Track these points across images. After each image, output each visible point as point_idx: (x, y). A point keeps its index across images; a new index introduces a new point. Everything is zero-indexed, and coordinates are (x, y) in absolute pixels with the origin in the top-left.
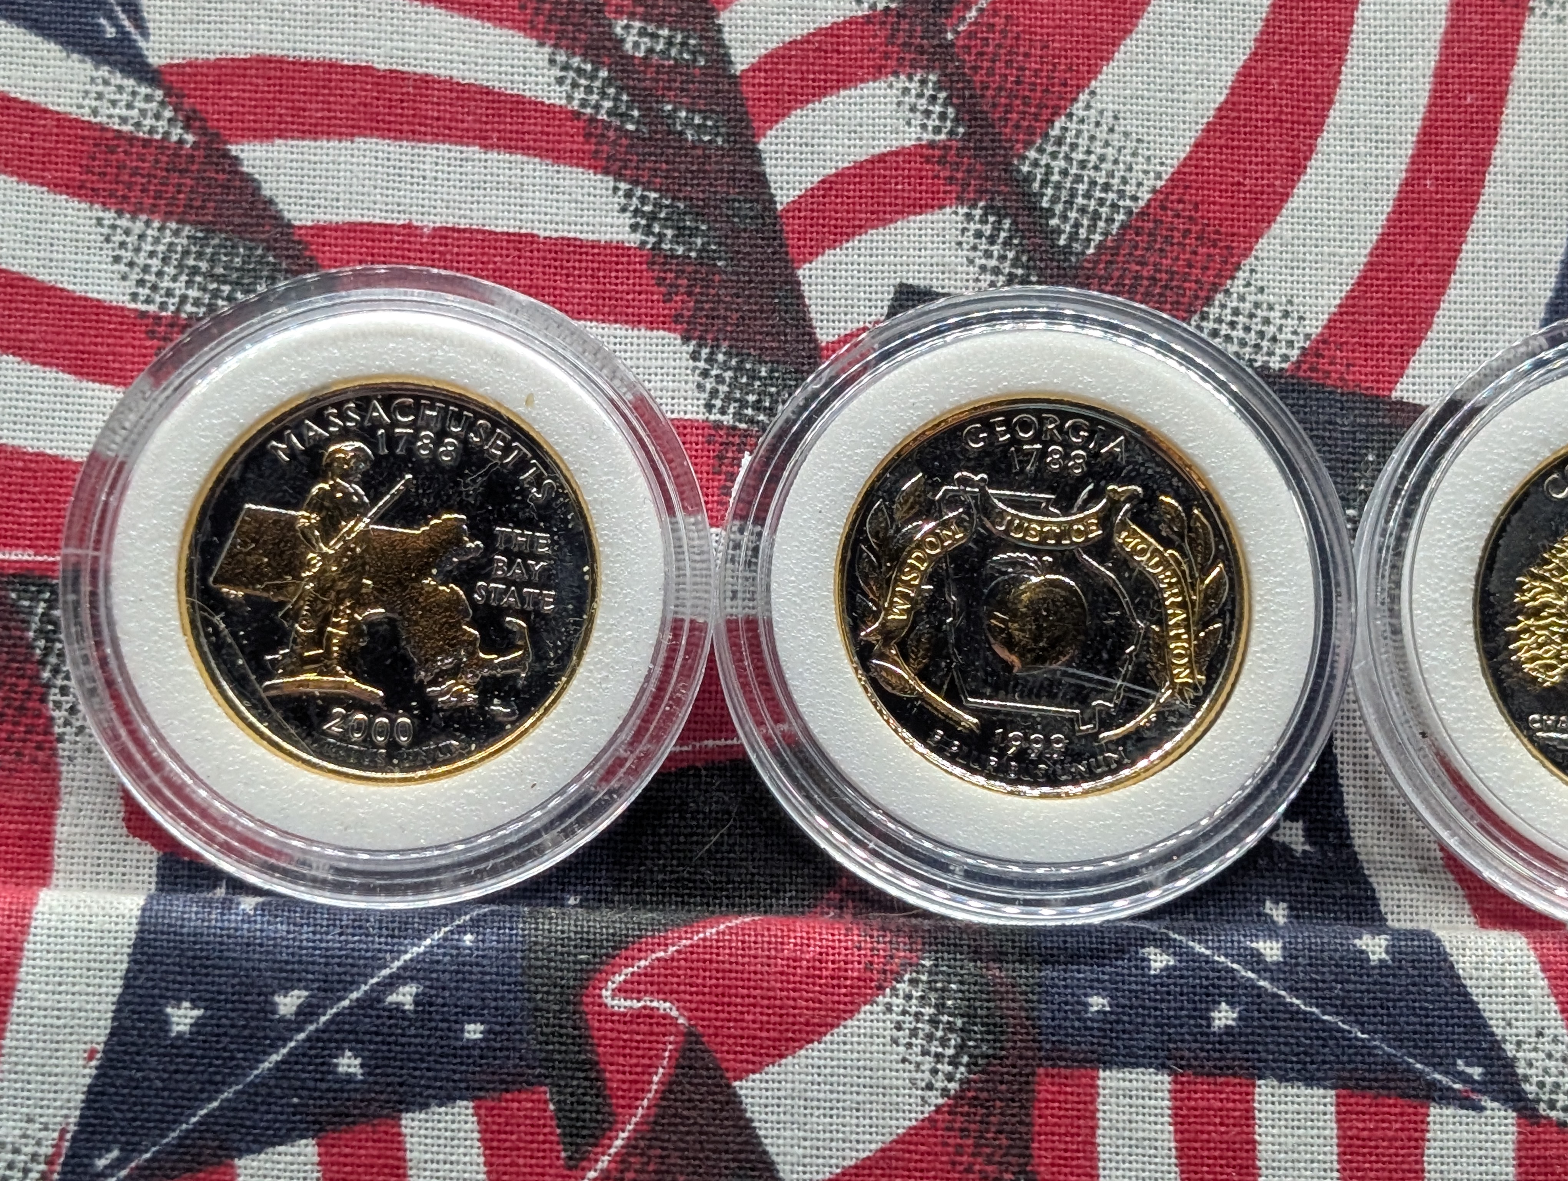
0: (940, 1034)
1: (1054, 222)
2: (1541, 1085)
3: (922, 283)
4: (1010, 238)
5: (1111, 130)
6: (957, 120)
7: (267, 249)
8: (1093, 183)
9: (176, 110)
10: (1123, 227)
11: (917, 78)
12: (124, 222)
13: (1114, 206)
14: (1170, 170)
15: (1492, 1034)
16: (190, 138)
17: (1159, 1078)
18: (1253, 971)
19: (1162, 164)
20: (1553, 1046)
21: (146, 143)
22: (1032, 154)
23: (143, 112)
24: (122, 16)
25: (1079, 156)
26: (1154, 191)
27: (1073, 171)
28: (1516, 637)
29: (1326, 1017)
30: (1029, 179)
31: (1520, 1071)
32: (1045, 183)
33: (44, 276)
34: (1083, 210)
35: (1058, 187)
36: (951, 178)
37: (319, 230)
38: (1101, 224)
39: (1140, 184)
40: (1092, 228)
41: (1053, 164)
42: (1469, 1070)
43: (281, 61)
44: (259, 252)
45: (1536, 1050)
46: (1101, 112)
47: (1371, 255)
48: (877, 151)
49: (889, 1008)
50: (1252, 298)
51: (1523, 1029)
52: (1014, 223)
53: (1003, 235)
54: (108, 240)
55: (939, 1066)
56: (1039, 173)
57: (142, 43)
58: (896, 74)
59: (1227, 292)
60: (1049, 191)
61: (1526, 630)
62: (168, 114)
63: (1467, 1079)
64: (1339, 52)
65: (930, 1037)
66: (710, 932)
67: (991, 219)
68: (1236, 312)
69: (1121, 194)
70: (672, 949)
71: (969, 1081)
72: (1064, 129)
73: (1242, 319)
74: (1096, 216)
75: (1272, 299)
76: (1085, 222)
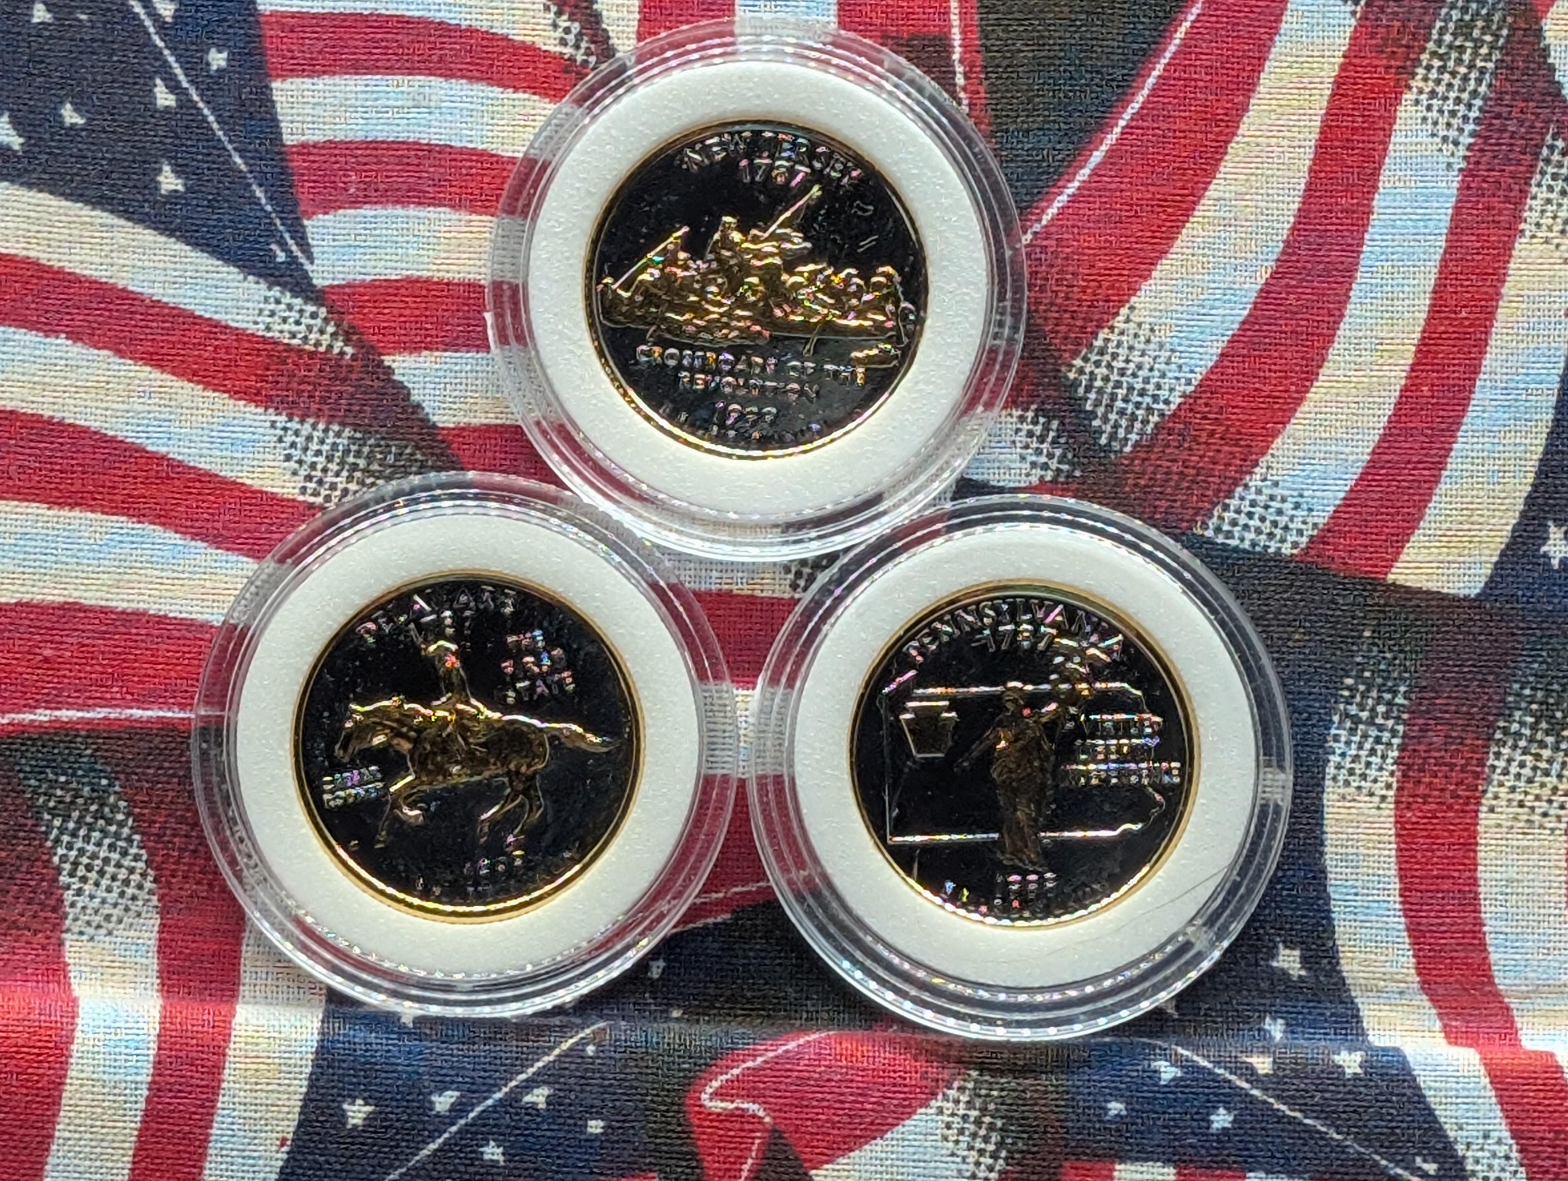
0: (983, 1132)
1: (1096, 423)
3: (981, 477)
4: (1059, 437)
5: (1148, 341)
7: (417, 447)
8: (1131, 389)
9: (337, 326)
10: (1157, 427)
12: (294, 425)
13: (1149, 409)
14: (1199, 377)
15: (1447, 1137)
16: (349, 350)
17: (1166, 1170)
18: (1247, 1081)
19: (1192, 372)
20: (1496, 1147)
21: (312, 355)
22: (1078, 362)
23: (310, 328)
24: (291, 242)
25: (1118, 364)
26: (1184, 395)
27: (1115, 377)
30: (1076, 384)
31: (1469, 1167)
32: (1088, 389)
33: (226, 473)
34: (1122, 413)
35: (1100, 391)
37: (461, 431)
38: (1138, 425)
39: (1172, 390)
40: (1129, 429)
41: (1097, 371)
42: (1426, 1166)
43: (428, 281)
44: (409, 450)
45: (1482, 1149)
46: (1140, 325)
49: (940, 1111)
50: (1269, 491)
51: (1472, 1132)
52: (1062, 423)
53: (1052, 434)
54: (280, 440)
55: (982, 1160)
56: (1084, 379)
57: (308, 267)
59: (1246, 486)
60: (1092, 396)
62: (331, 329)
64: (1350, 272)
65: (974, 1135)
66: (792, 1045)
67: (1042, 420)
68: (1253, 504)
69: (1155, 398)
70: (760, 1060)
71: (1007, 1172)
72: (1107, 340)
73: (1258, 510)
74: (1133, 418)
75: (1286, 493)
76: (1124, 423)
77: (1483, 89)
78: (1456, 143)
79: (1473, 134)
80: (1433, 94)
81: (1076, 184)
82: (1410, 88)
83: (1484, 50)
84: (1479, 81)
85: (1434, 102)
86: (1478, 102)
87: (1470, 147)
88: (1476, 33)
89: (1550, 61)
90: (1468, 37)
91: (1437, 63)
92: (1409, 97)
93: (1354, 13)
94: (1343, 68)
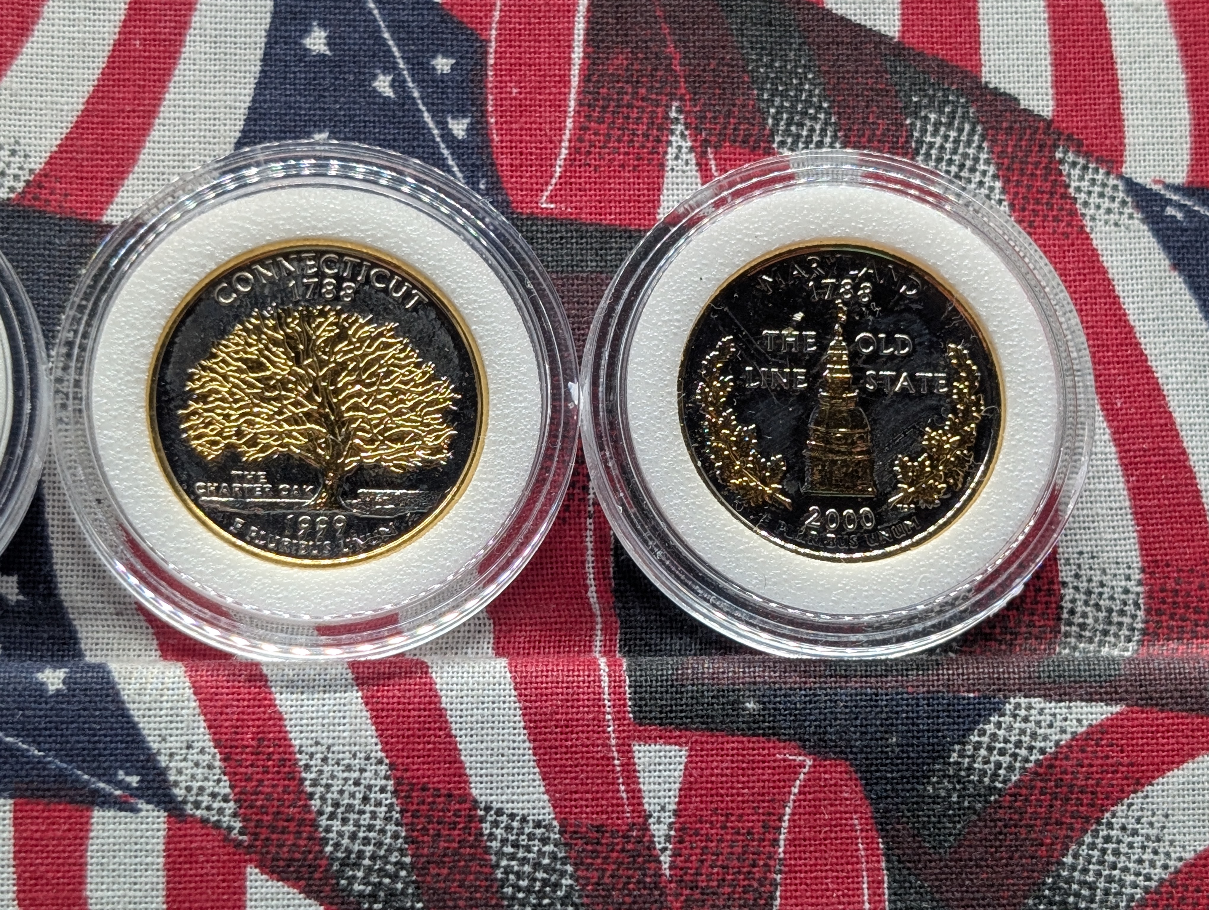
2: (189, 789)
28: (187, 418)
29: (9, 739)
47: (87, 103)
61: (194, 413)
63: (127, 787)
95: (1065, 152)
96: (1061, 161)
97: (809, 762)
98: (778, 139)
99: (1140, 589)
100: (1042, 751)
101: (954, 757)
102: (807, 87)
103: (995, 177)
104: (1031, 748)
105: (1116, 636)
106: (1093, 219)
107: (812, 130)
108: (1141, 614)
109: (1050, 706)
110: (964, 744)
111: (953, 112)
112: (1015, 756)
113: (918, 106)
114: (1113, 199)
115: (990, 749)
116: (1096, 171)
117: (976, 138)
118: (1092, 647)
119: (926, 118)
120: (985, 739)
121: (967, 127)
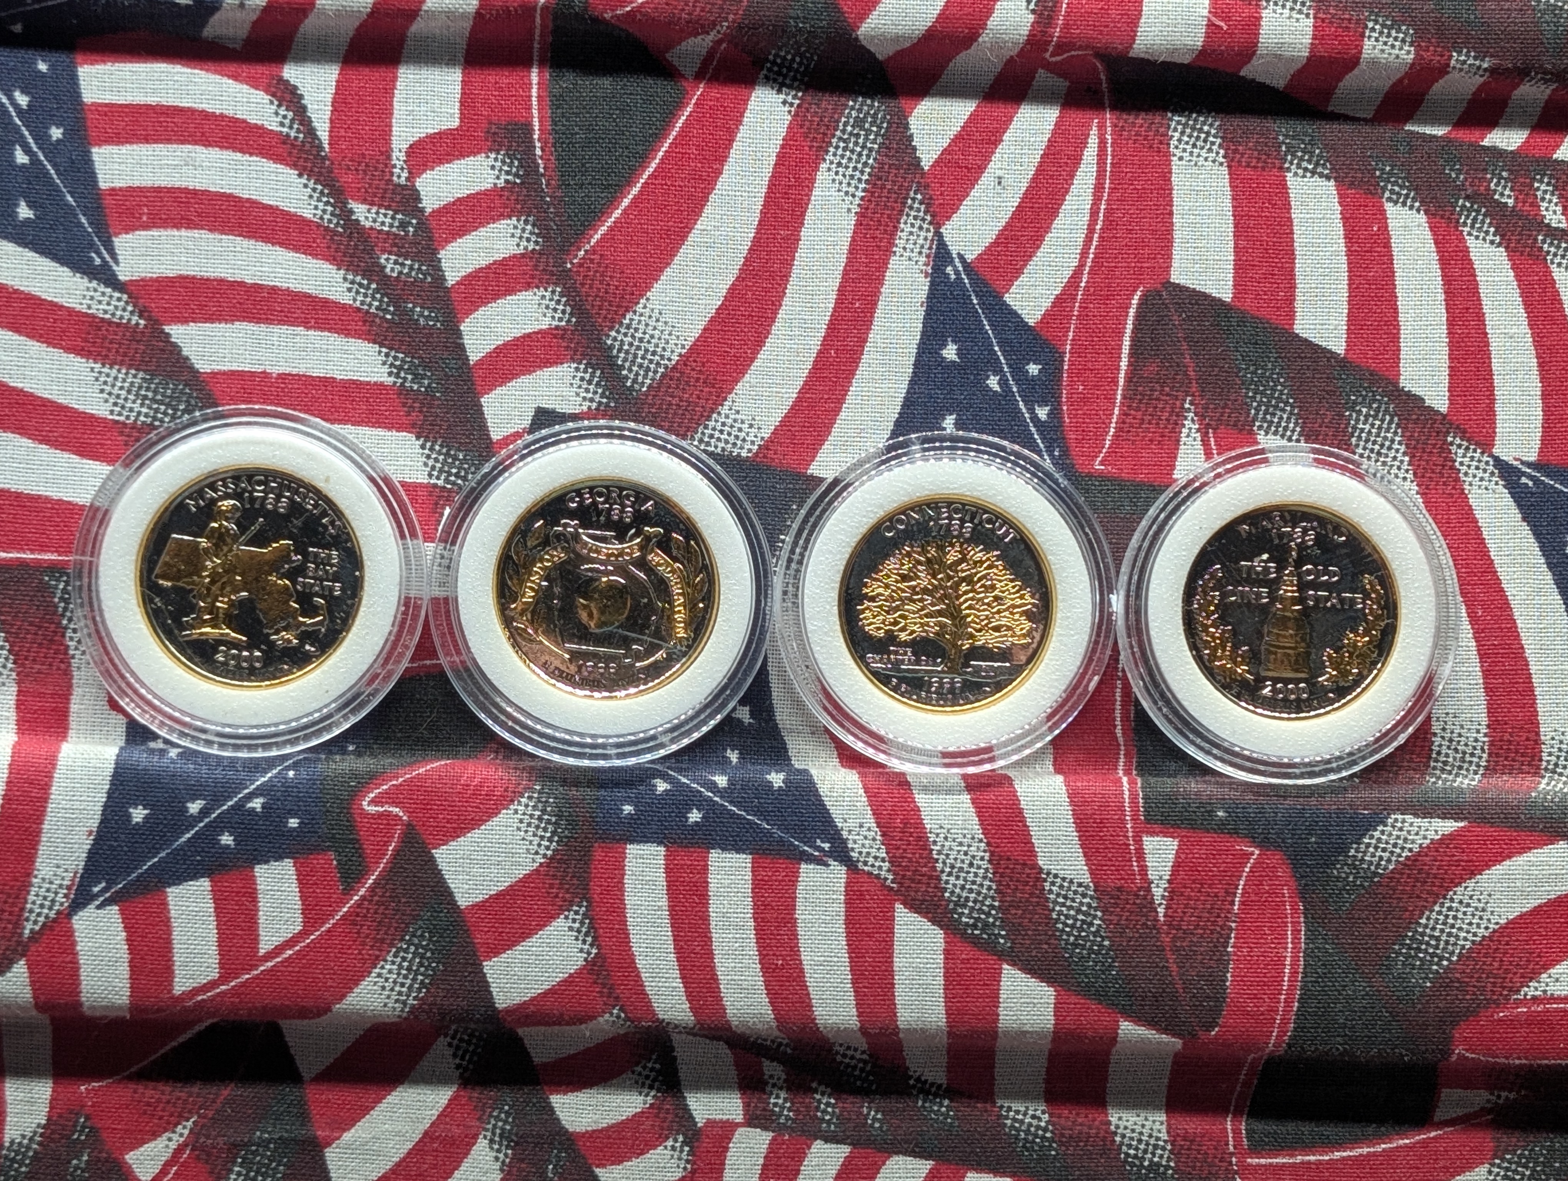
0: (543, 825)
1: (625, 372)
2: (860, 853)
3: (550, 406)
4: (600, 381)
5: (658, 320)
6: (571, 314)
7: (185, 385)
8: (647, 351)
9: (134, 306)
10: (663, 376)
11: (550, 289)
12: (106, 370)
13: (658, 364)
14: (690, 343)
15: (836, 826)
16: (142, 322)
17: (659, 848)
18: (712, 792)
19: (685, 340)
20: (868, 833)
21: (118, 325)
22: (613, 333)
23: (116, 307)
24: (104, 252)
25: (638, 335)
26: (680, 355)
27: (636, 343)
28: (863, 611)
29: (748, 817)
30: (611, 347)
31: (850, 846)
32: (620, 350)
33: (61, 400)
34: (641, 366)
35: (627, 352)
36: (568, 347)
37: (214, 374)
38: (651, 374)
39: (672, 352)
40: (645, 377)
41: (625, 339)
42: (823, 845)
43: (194, 277)
44: (181, 387)
45: (859, 834)
46: (652, 310)
47: (799, 392)
48: (527, 331)
50: (733, 416)
52: (602, 373)
53: (596, 379)
54: (97, 379)
55: (542, 842)
56: (617, 344)
57: (115, 268)
58: (538, 287)
59: (719, 414)
60: (622, 355)
61: (867, 608)
62: (130, 308)
63: (822, 850)
64: (786, 277)
65: (537, 827)
66: (422, 770)
67: (590, 370)
68: (724, 424)
69: (662, 357)
70: (401, 780)
71: (558, 850)
72: (631, 320)
73: (726, 428)
74: (648, 369)
75: (744, 417)
76: (642, 373)
77: (871, 161)
78: (854, 196)
79: (864, 190)
80: (839, 164)
81: (613, 219)
82: (825, 160)
83: (872, 137)
84: (869, 157)
85: (840, 169)
86: (868, 170)
87: (862, 199)
88: (867, 125)
89: (914, 144)
90: (862, 128)
91: (842, 144)
92: (824, 166)
93: (790, 112)
94: (783, 147)
95: (1454, 437)
96: (1452, 444)
97: (1257, 852)
98: (1257, 424)
99: (1486, 739)
100: (1410, 850)
101: (1352, 852)
102: (1279, 388)
103: (1405, 454)
104: (1403, 848)
105: (1468, 770)
106: (1471, 485)
107: (1281, 418)
108: (1485, 755)
109: (1418, 821)
110: (1359, 844)
111: (1379, 407)
112: (1392, 853)
113: (1355, 403)
114: (1485, 471)
115: (1376, 848)
116: (1475, 451)
117: (1393, 426)
118: (1451, 777)
119: (1360, 411)
120: (1374, 841)
121: (1388, 418)
